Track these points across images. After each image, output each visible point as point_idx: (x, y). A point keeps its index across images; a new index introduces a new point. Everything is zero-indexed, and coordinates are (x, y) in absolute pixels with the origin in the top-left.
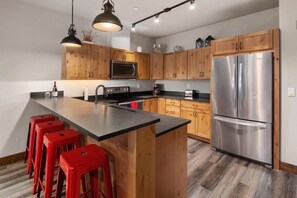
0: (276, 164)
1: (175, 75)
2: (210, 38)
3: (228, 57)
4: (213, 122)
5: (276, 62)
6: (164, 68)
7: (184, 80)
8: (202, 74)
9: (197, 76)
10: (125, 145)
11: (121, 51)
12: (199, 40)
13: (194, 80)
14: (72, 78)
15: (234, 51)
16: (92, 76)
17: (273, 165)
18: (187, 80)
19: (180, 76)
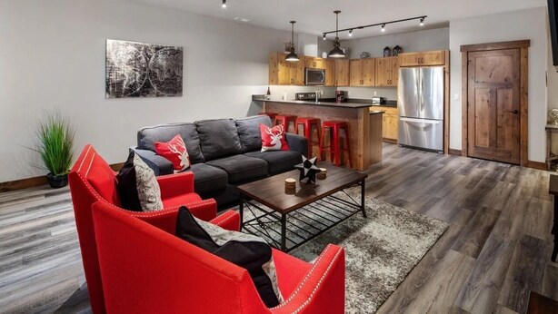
0: (446, 150)
1: (362, 82)
2: (398, 48)
3: (414, 69)
4: (401, 123)
5: (447, 75)
6: (349, 74)
7: (371, 87)
8: (390, 82)
9: (385, 83)
10: (356, 117)
11: (312, 59)
12: (387, 48)
13: (381, 87)
14: (282, 84)
15: (417, 64)
16: (293, 83)
17: (444, 151)
18: (375, 87)
19: (367, 83)
